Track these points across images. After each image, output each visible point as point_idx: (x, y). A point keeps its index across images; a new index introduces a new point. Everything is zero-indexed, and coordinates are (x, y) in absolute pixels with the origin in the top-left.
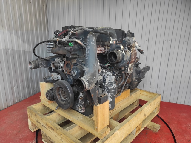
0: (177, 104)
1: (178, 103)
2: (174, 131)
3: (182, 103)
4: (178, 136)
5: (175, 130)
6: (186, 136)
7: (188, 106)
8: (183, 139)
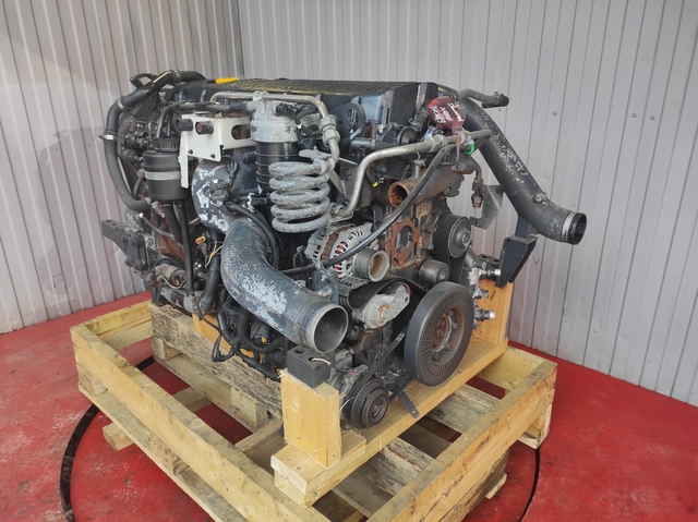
0: (670, 397)
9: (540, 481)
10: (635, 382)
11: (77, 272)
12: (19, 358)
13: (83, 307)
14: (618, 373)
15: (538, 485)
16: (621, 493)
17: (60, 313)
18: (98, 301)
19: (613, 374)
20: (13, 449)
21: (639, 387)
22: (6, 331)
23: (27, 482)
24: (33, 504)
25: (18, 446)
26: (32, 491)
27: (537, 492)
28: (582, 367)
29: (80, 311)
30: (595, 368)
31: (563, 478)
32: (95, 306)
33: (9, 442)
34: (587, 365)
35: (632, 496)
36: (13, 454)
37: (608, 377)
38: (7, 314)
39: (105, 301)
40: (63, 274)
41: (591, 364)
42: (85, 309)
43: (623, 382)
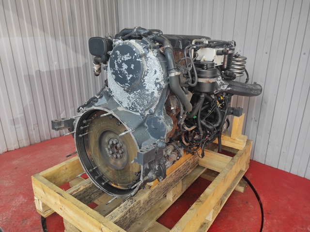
9: (265, 221)
10: (302, 176)
11: (44, 123)
12: (18, 162)
13: (46, 139)
14: (294, 172)
15: (264, 223)
16: (303, 227)
17: (36, 142)
18: (53, 137)
19: (291, 172)
20: (18, 204)
21: (304, 178)
22: (11, 150)
23: (26, 219)
24: (30, 230)
25: (21, 202)
26: (28, 224)
27: (264, 227)
28: (277, 169)
29: (45, 141)
30: (283, 169)
31: (275, 220)
32: (51, 139)
33: (16, 200)
34: (279, 168)
35: (308, 229)
36: (19, 206)
37: (290, 173)
38: (12, 142)
39: (56, 137)
40: (38, 124)
41: (281, 168)
42: (47, 140)
43: (296, 176)
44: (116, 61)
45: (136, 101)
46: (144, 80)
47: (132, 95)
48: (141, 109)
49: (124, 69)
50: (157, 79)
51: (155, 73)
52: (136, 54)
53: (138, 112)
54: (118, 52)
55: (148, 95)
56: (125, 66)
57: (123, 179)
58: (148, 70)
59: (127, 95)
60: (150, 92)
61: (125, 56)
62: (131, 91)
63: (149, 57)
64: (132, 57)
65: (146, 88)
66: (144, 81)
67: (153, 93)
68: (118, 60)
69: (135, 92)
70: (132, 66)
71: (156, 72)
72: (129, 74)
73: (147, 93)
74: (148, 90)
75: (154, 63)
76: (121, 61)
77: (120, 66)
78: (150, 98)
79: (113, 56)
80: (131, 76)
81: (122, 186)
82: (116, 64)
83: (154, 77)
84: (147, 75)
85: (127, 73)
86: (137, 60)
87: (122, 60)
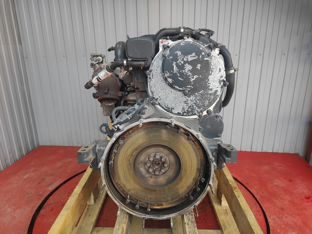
0: (251, 152)
1: (253, 150)
2: (258, 197)
3: (259, 150)
4: (265, 204)
5: (260, 195)
6: (276, 201)
7: (267, 153)
8: (273, 207)
44: (174, 63)
45: (195, 104)
46: (208, 79)
47: (192, 97)
48: (199, 110)
49: (187, 70)
50: (222, 77)
51: (220, 72)
52: (203, 53)
53: (195, 114)
54: (179, 53)
55: (211, 94)
56: (188, 67)
57: (171, 194)
58: (213, 68)
59: (185, 98)
60: (213, 91)
61: (189, 56)
62: (191, 94)
63: (213, 56)
64: (199, 57)
65: (210, 88)
66: (208, 81)
67: (217, 91)
68: (178, 62)
69: (196, 94)
70: (199, 67)
71: (220, 70)
72: (193, 75)
73: (210, 92)
74: (211, 90)
75: (218, 61)
76: (182, 62)
77: (181, 67)
78: (213, 97)
79: (171, 57)
80: (195, 77)
81: (170, 203)
82: (175, 66)
83: (219, 75)
84: (211, 74)
85: (191, 74)
86: (205, 59)
87: (184, 61)
